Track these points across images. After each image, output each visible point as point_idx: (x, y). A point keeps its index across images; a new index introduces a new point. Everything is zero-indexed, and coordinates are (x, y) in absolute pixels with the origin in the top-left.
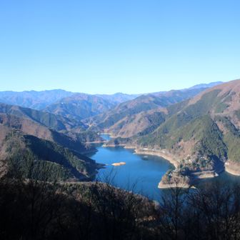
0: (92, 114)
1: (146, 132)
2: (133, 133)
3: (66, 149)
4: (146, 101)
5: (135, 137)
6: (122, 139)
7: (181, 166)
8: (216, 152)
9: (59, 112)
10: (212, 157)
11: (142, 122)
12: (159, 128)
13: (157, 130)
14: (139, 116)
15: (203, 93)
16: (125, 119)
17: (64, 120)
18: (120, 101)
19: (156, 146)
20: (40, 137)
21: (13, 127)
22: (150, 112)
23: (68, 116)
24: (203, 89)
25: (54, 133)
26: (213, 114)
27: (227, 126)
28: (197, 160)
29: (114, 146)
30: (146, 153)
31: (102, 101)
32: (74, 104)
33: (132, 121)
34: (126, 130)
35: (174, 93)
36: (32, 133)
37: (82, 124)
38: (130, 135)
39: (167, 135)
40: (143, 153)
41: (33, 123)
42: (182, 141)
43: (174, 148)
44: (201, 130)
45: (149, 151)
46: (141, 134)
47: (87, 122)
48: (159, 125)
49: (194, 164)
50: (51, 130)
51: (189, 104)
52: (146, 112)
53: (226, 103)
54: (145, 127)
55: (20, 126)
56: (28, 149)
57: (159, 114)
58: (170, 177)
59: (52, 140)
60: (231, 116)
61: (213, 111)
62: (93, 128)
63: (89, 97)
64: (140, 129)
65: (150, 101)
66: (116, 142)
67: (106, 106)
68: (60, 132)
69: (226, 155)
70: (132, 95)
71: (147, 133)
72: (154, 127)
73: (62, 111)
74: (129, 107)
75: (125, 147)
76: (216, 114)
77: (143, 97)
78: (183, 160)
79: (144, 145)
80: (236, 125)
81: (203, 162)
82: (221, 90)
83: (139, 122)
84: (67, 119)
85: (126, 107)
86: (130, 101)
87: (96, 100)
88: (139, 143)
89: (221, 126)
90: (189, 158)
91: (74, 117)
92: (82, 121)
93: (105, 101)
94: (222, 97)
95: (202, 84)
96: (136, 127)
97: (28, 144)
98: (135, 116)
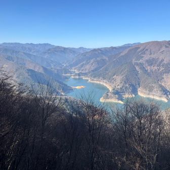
0: (66, 58)
1: (96, 70)
4: (97, 53)
5: (89, 72)
6: (82, 74)
7: (114, 89)
8: (134, 82)
9: (47, 57)
10: (131, 85)
11: (94, 64)
12: (103, 68)
13: (101, 69)
14: (92, 61)
16: (84, 62)
17: (50, 61)
18: (82, 52)
19: (101, 78)
20: (36, 70)
21: (20, 64)
22: (98, 59)
23: (52, 59)
24: (129, 47)
25: (45, 69)
27: (140, 68)
28: (123, 87)
29: (77, 77)
30: (95, 82)
33: (88, 63)
34: (85, 68)
35: (113, 48)
36: (31, 68)
37: (61, 64)
38: (87, 71)
39: (107, 72)
40: (93, 82)
42: (115, 76)
43: (111, 80)
44: (126, 70)
45: (97, 81)
46: (93, 71)
47: (63, 63)
48: (103, 66)
49: (121, 88)
50: (43, 67)
51: (121, 55)
52: (96, 59)
53: (142, 55)
54: (95, 67)
55: (25, 64)
56: (29, 77)
57: (103, 60)
58: (108, 95)
59: (43, 72)
60: (144, 63)
61: (134, 60)
62: (66, 66)
63: (65, 49)
64: (93, 68)
66: (79, 75)
68: (48, 68)
69: (139, 84)
70: (89, 49)
73: (49, 56)
74: (87, 56)
75: (83, 78)
76: (136, 62)
77: (95, 50)
78: (115, 86)
79: (94, 77)
80: (146, 68)
81: (126, 88)
82: (139, 48)
83: (92, 64)
84: (52, 61)
85: (85, 55)
86: (87, 52)
88: (91, 76)
89: (137, 68)
90: (118, 85)
91: (56, 60)
92: (60, 62)
93: (73, 51)
94: (140, 52)
95: (129, 44)
96: (90, 67)
97: (30, 74)
98: (90, 61)
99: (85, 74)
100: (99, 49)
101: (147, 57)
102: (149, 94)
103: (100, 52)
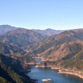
0: (29, 43)
3: (9, 68)
4: (68, 35)
5: (59, 61)
6: (50, 62)
9: (5, 41)
11: (65, 50)
12: (77, 55)
13: (75, 56)
14: (62, 46)
16: (52, 48)
17: (9, 47)
18: (49, 34)
19: (74, 68)
22: (71, 43)
23: (12, 44)
29: (44, 66)
30: (67, 73)
31: (37, 34)
32: (17, 36)
33: (57, 49)
34: (53, 55)
37: (22, 50)
38: (56, 59)
40: (64, 73)
45: (69, 71)
46: (64, 59)
47: (25, 49)
48: (77, 53)
52: (68, 43)
54: (67, 54)
57: (77, 45)
62: (29, 53)
63: (28, 31)
64: (63, 55)
65: (71, 35)
67: (39, 38)
68: (6, 55)
70: (58, 31)
71: (68, 58)
72: (74, 54)
73: (8, 40)
74: (56, 39)
75: (52, 68)
77: (66, 32)
79: (66, 67)
83: (63, 50)
84: (11, 46)
85: (53, 39)
86: (56, 35)
87: (32, 34)
88: (61, 65)
91: (16, 45)
92: (22, 48)
93: (39, 34)
96: (60, 54)
98: (60, 46)
99: (54, 63)
100: (71, 31)
103: (72, 34)
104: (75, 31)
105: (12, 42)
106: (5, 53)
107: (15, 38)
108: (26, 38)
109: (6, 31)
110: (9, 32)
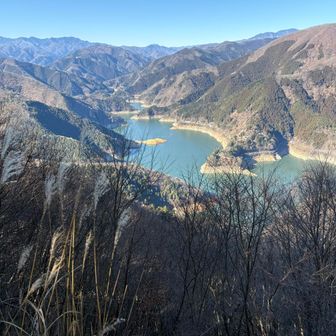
0: (118, 74)
1: (189, 99)
2: (172, 101)
3: (85, 120)
4: (190, 57)
5: (174, 106)
6: (158, 109)
7: (232, 144)
8: (279, 127)
9: (73, 71)
10: (275, 133)
11: (184, 86)
12: (205, 94)
13: (202, 97)
14: (180, 78)
15: (268, 45)
16: (161, 82)
17: (80, 81)
18: (155, 56)
19: (201, 119)
20: (48, 104)
21: (10, 89)
22: (195, 72)
23: (85, 76)
24: (268, 40)
25: (69, 100)
26: (280, 76)
27: (296, 92)
28: (253, 137)
29: (147, 118)
30: (189, 128)
31: (131, 56)
32: (93, 60)
33: (171, 84)
34: (163, 96)
35: (229, 45)
36: (37, 99)
37: (106, 87)
38: (169, 103)
39: (216, 104)
40: (183, 128)
41: (38, 84)
42: (236, 112)
43: (225, 121)
44: (260, 98)
45: (192, 125)
46: (183, 102)
47: (111, 85)
48: (206, 90)
49: (249, 142)
50: (62, 95)
51: (248, 62)
52: (189, 73)
53: (299, 60)
54: (188, 92)
55: (20, 89)
56: (33, 120)
57: (207, 75)
58: (218, 157)
59: (65, 108)
60: (304, 78)
61: (280, 72)
62: (120, 93)
63: (114, 49)
64: (182, 96)
65: (195, 57)
66: (151, 113)
67: (137, 63)
68: (76, 97)
69: (291, 131)
70: (171, 49)
71: (190, 101)
72: (200, 93)
73: (77, 69)
74: (167, 65)
75: (161, 120)
76: (284, 76)
77: (186, 51)
78: (236, 137)
79: (186, 117)
80: (309, 92)
81: (261, 139)
82: (293, 42)
83: (180, 86)
84: (85, 80)
85: (163, 65)
86: (168, 57)
87: (122, 54)
88: (179, 114)
89: (288, 92)
90: (243, 134)
91: (94, 78)
92: (104, 83)
93: (135, 56)
94: (294, 52)
95: (268, 34)
96: (176, 93)
97: (34, 113)
98: (175, 78)
99: (165, 110)
100: (196, 49)
101: (311, 64)
102: (314, 153)
103: (198, 54)
104: (204, 49)
105: (85, 72)
106: (75, 94)
107: (90, 63)
108: (112, 63)
109: (72, 48)
110: (77, 53)
